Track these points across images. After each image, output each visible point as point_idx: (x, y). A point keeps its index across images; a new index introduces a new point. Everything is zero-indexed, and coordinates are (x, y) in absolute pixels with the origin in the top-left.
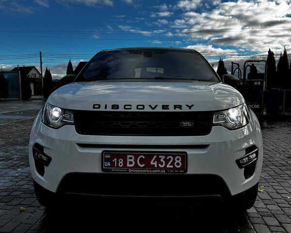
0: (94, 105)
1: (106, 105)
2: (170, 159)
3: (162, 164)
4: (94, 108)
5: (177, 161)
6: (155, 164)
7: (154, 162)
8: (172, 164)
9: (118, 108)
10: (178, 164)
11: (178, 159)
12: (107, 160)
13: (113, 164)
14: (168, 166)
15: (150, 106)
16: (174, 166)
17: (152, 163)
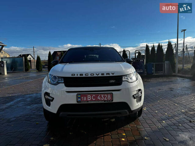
0: (72, 74)
1: (77, 74)
2: (106, 96)
3: (102, 99)
4: (72, 75)
5: (109, 97)
6: (100, 98)
7: (99, 98)
8: (107, 98)
9: (83, 75)
10: (109, 98)
11: (109, 96)
12: (79, 98)
13: (81, 99)
14: (105, 99)
15: (96, 74)
16: (107, 99)
17: (98, 98)
